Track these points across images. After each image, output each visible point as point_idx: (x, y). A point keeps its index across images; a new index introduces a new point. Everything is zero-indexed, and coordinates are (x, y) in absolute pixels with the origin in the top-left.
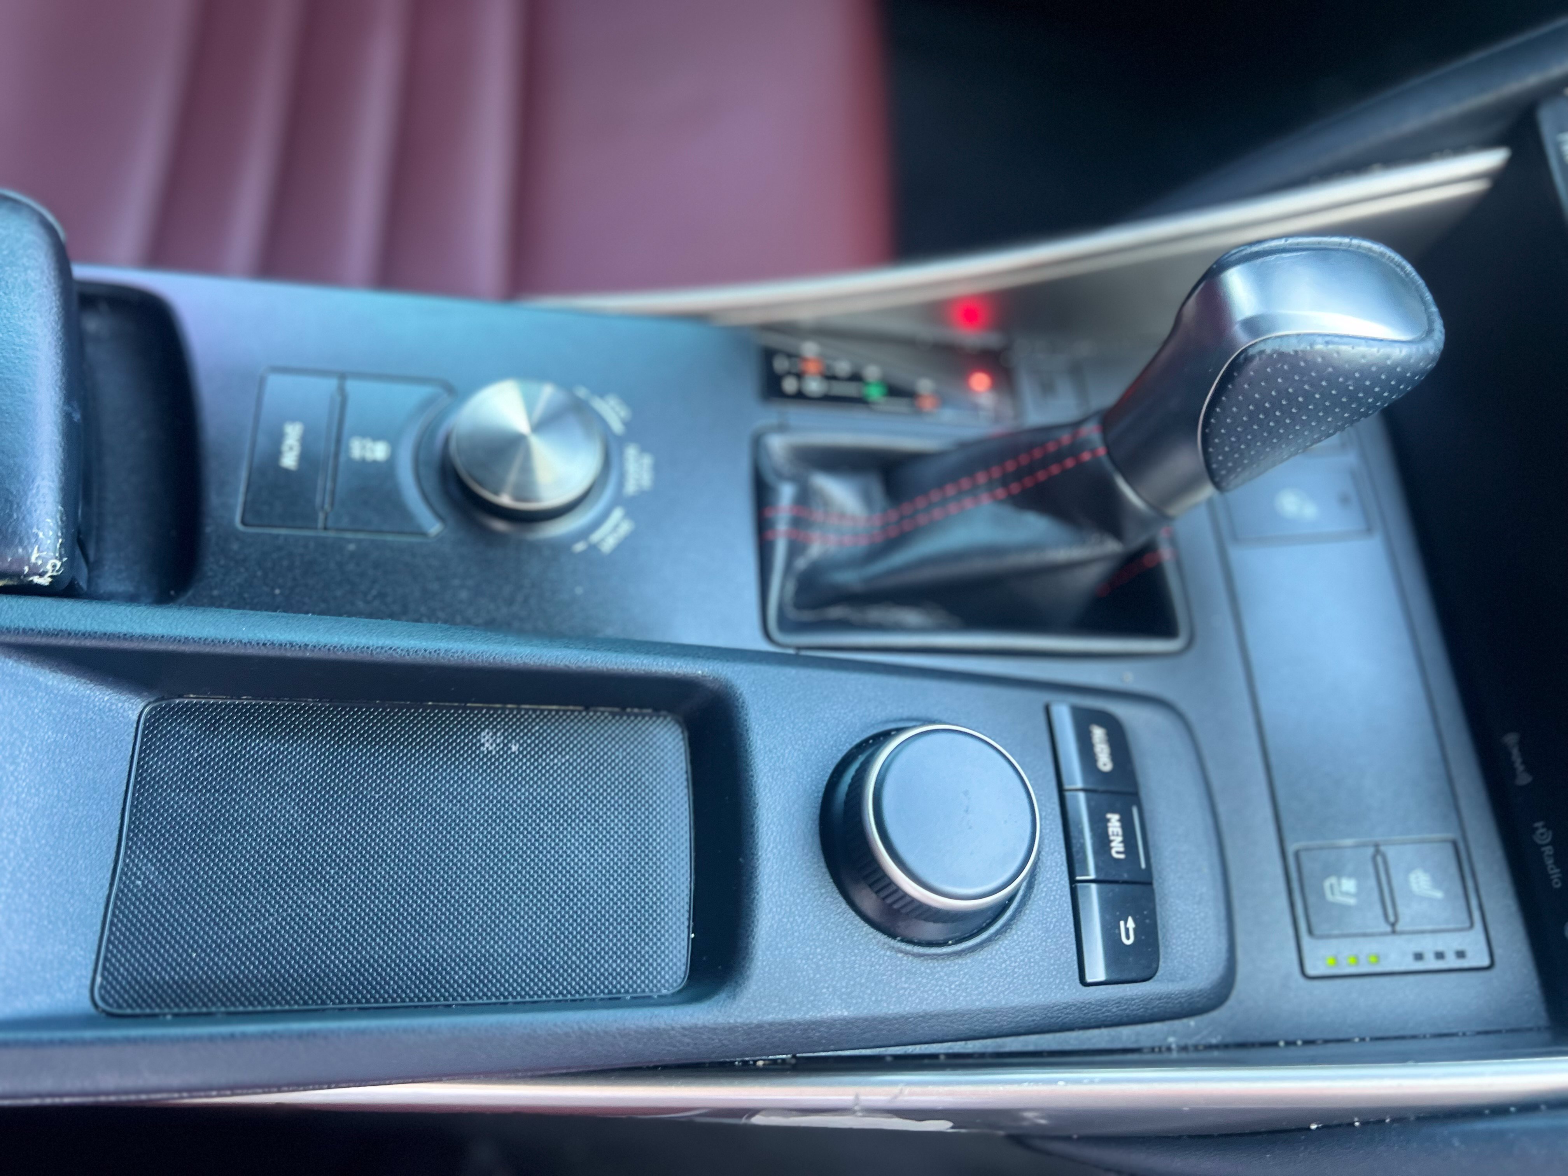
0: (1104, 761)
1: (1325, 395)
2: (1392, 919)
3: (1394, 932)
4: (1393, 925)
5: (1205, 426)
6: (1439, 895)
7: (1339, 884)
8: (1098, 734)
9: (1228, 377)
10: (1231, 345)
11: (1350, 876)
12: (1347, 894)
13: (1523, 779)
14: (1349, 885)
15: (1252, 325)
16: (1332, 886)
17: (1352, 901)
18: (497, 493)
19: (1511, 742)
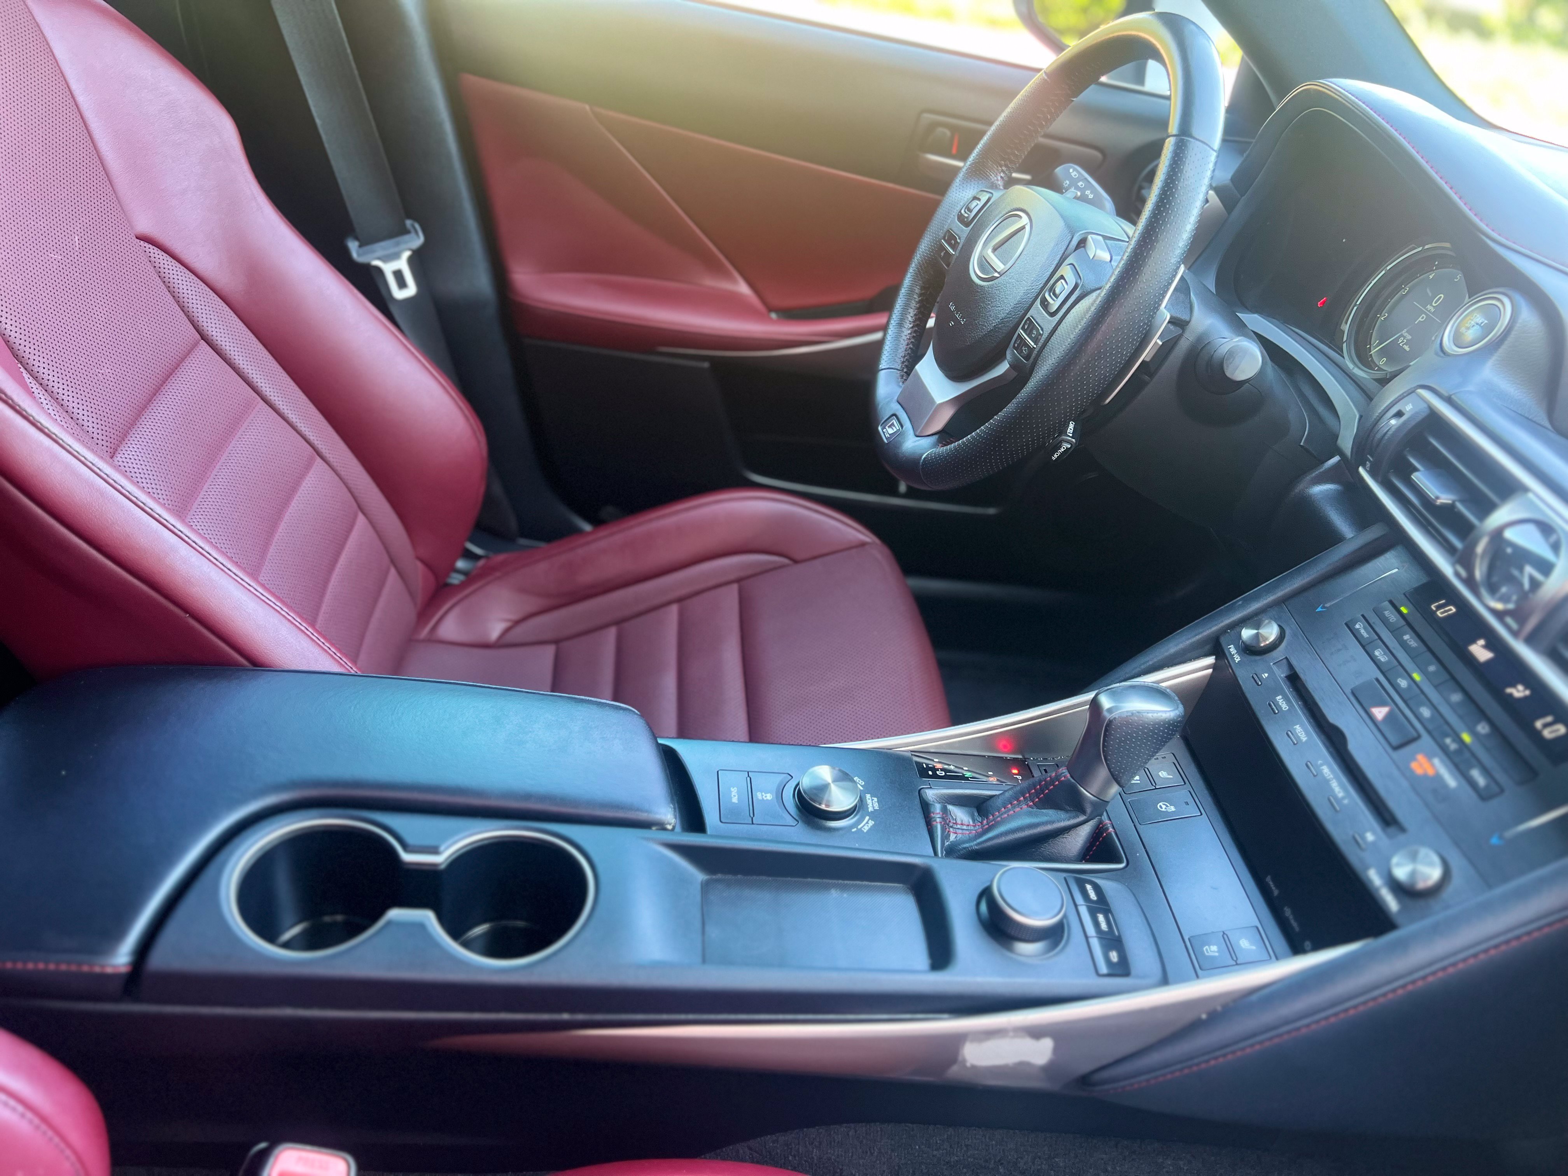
0: (1093, 896)
1: (1144, 733)
2: (1235, 959)
3: (1237, 964)
4: (1236, 961)
5: (1103, 752)
6: (1254, 948)
7: (1210, 948)
8: (1089, 887)
9: (1106, 730)
10: (1105, 718)
11: (1214, 945)
12: (1214, 952)
13: (1276, 892)
14: (1214, 948)
15: (1110, 710)
16: (1207, 950)
17: (1217, 954)
18: (820, 804)
19: (1269, 879)
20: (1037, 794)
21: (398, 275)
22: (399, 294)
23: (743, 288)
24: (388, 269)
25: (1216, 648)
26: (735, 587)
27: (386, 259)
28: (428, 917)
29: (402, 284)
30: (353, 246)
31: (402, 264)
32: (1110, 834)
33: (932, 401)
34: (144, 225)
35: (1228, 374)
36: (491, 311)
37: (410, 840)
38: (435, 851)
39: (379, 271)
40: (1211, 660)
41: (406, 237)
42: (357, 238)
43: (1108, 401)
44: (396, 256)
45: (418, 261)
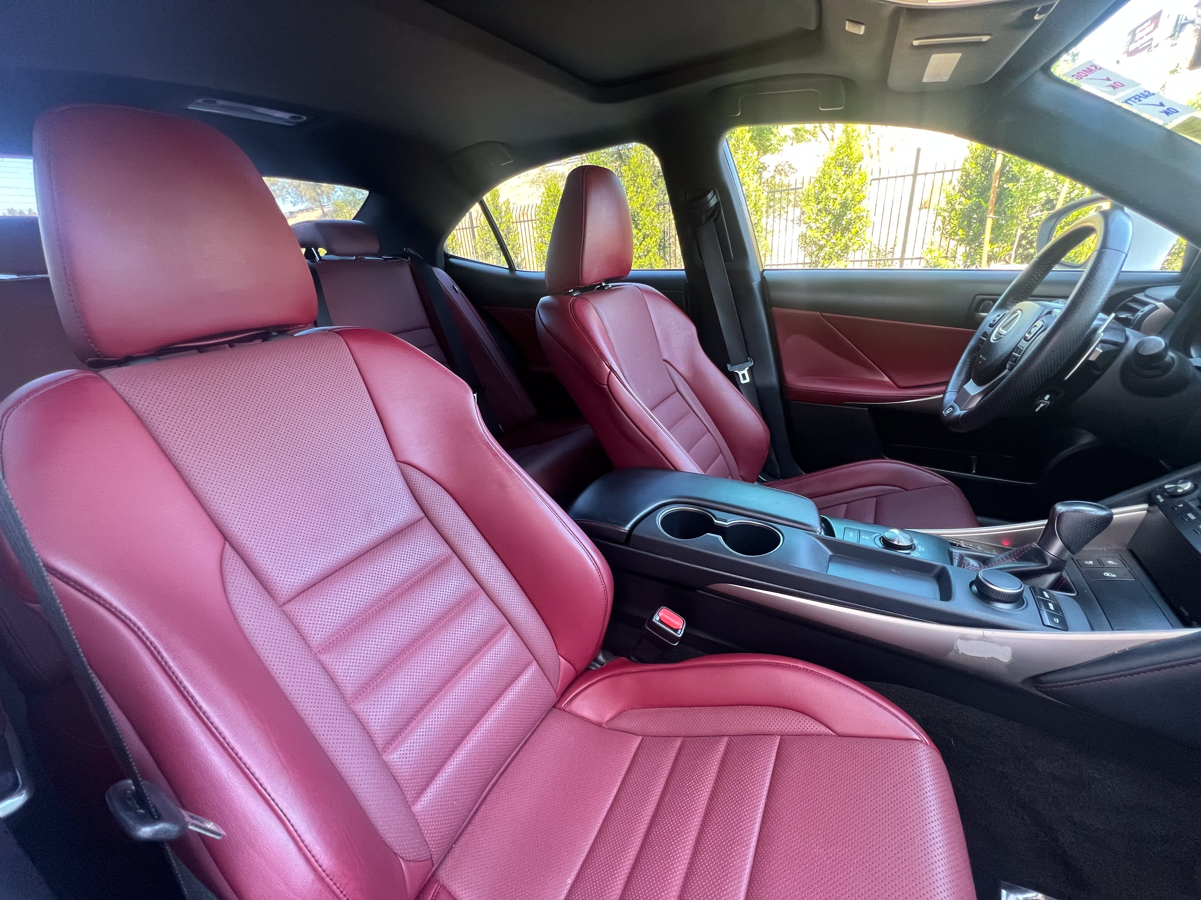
0: (1047, 596)
1: (1084, 521)
5: (1057, 531)
8: (1045, 593)
9: (1058, 519)
18: (893, 542)
19: (1182, 608)
20: (1018, 555)
21: (744, 375)
22: (743, 382)
23: (886, 379)
24: (740, 373)
25: (1150, 499)
26: (875, 498)
27: (740, 370)
28: (720, 538)
29: (745, 378)
30: (729, 366)
31: (745, 372)
32: (1068, 582)
33: (970, 395)
34: (665, 357)
35: (1141, 353)
36: (777, 390)
37: (717, 516)
38: (726, 521)
39: (738, 374)
40: (1145, 506)
41: (748, 363)
42: (730, 364)
43: (1066, 378)
44: (744, 369)
45: (751, 371)
